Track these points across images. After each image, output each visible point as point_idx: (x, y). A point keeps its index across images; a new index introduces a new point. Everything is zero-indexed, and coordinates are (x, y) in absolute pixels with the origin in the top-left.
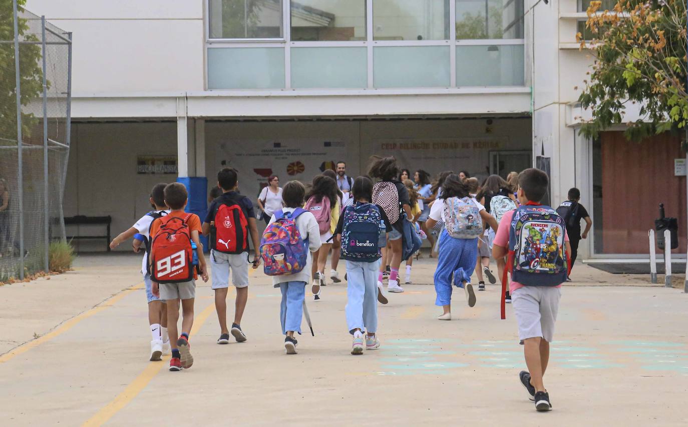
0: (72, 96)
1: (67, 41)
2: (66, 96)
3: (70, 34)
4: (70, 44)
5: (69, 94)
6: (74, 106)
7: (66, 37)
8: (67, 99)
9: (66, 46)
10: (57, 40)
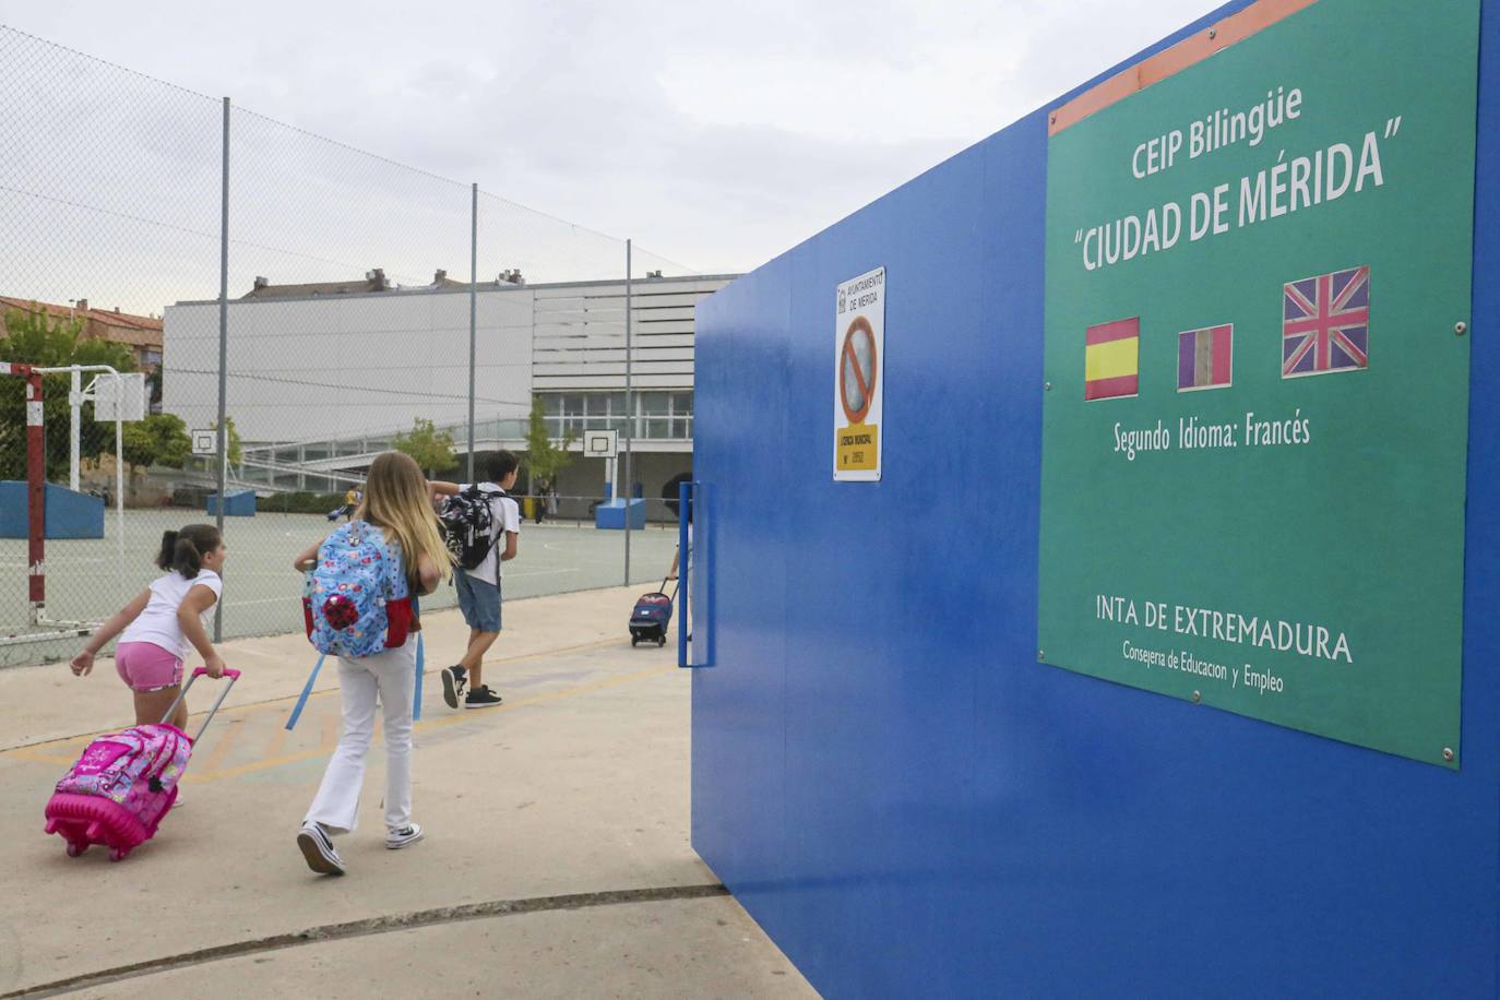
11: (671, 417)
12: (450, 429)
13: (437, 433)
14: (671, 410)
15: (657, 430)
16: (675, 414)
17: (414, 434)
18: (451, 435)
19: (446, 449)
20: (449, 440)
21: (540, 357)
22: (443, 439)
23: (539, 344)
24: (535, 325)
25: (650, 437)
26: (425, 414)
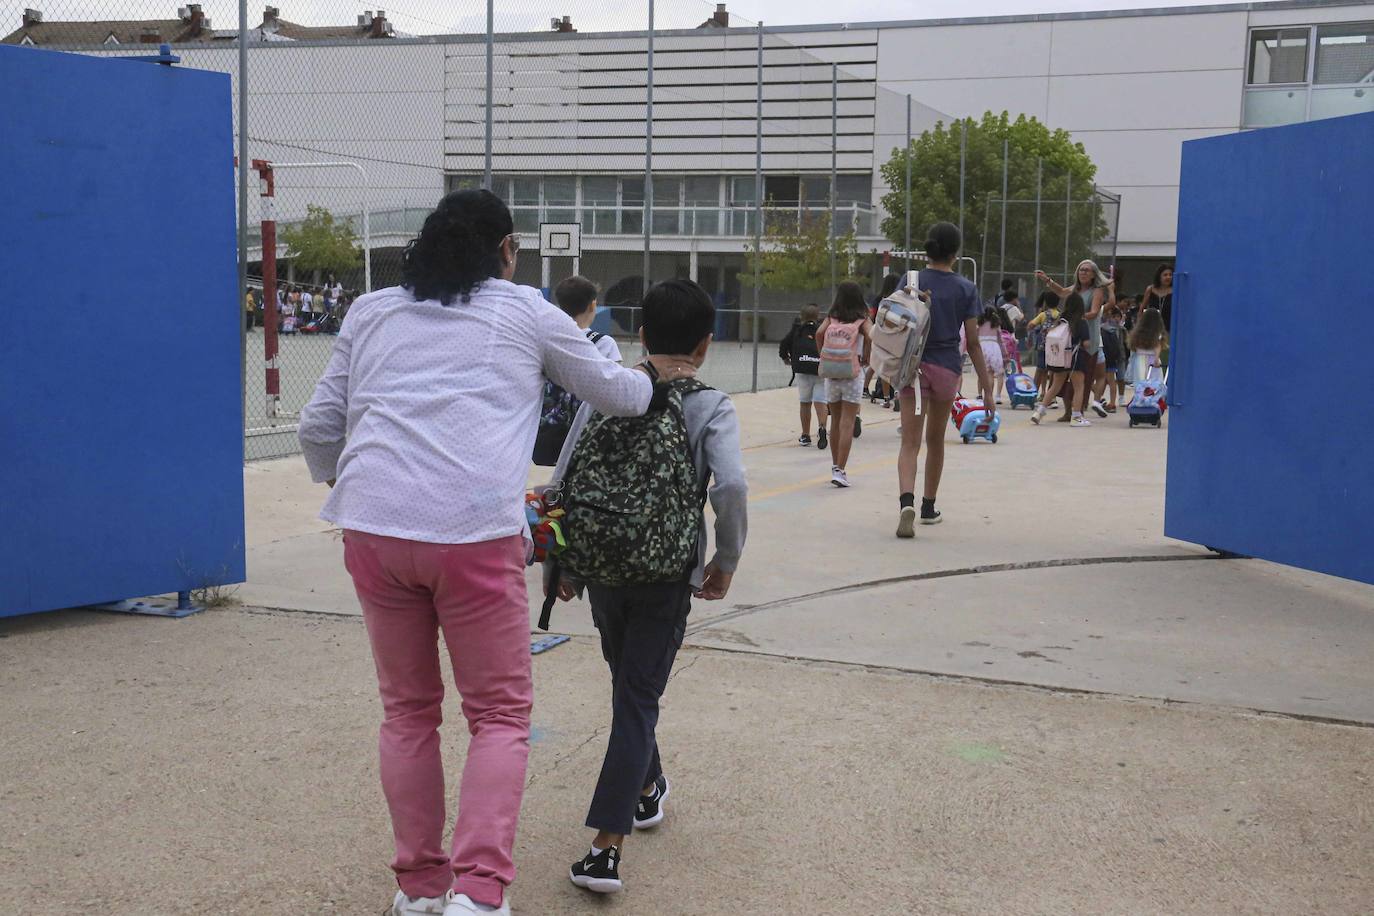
0: (1119, 240)
1: (1117, 201)
2: (1113, 240)
3: (1120, 196)
4: (1119, 203)
5: (1116, 238)
6: (1118, 248)
7: (1117, 199)
8: (1115, 243)
9: (1116, 205)
10: (1109, 200)
11: (619, 208)
12: (350, 219)
13: (337, 223)
14: (619, 199)
15: (605, 224)
16: (624, 204)
17: (307, 225)
18: (352, 227)
19: (349, 244)
20: (349, 233)
21: (453, 130)
22: (342, 232)
23: (452, 114)
24: (446, 89)
25: (598, 232)
26: (322, 202)
